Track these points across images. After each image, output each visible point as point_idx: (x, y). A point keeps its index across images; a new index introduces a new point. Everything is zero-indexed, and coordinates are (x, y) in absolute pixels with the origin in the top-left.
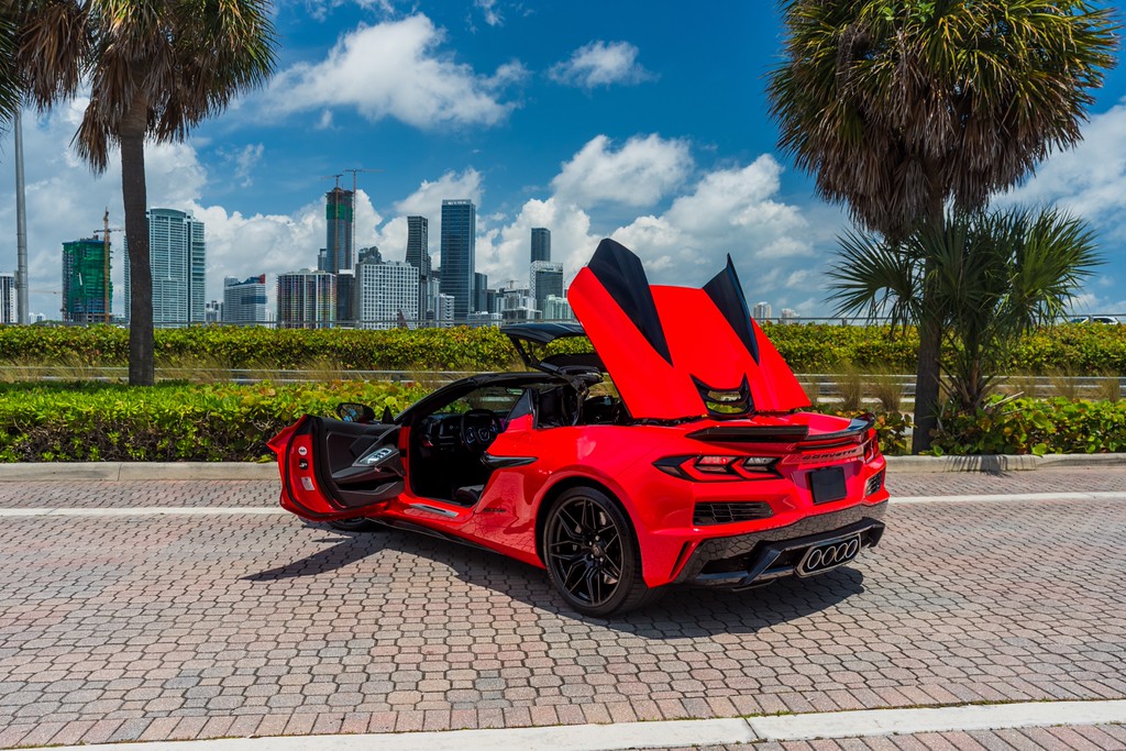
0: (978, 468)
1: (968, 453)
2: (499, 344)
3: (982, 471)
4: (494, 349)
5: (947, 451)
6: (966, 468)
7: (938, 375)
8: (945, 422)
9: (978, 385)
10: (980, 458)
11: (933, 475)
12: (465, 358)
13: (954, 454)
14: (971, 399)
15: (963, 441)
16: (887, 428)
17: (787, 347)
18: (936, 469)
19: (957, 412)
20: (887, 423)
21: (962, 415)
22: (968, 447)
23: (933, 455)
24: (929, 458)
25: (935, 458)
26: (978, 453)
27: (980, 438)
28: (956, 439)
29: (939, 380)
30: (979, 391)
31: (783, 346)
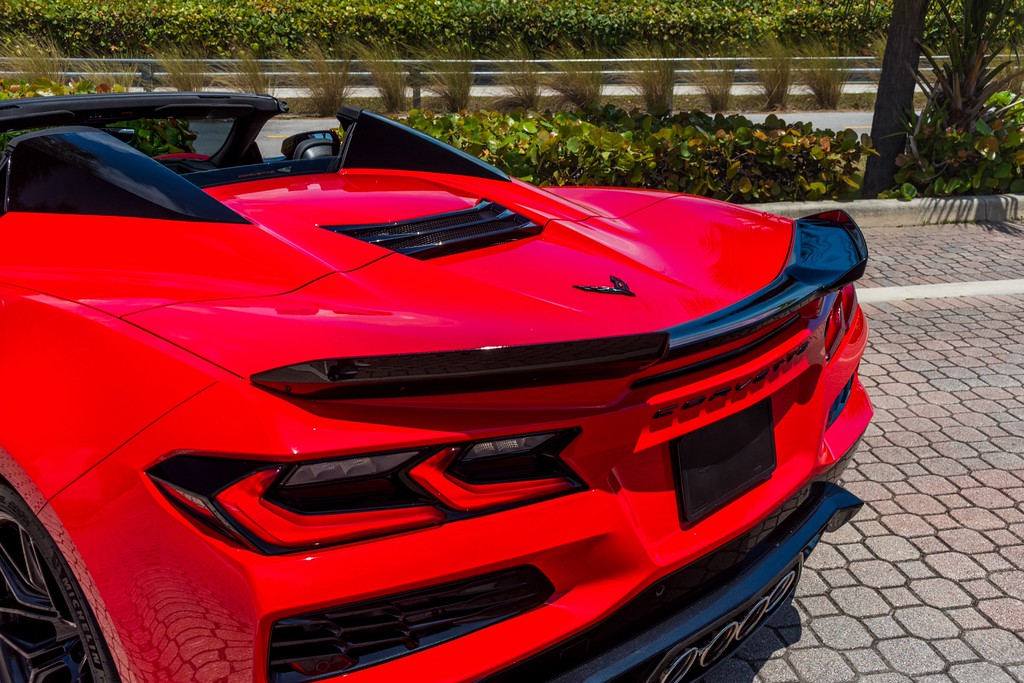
0: (971, 217)
1: (955, 194)
2: (317, 17)
3: (977, 222)
4: (311, 24)
5: (923, 190)
6: (952, 217)
7: (915, 65)
8: (920, 143)
9: (978, 80)
10: (976, 201)
11: (900, 232)
12: (273, 36)
13: (933, 195)
14: (964, 104)
15: (949, 174)
16: (833, 157)
17: (694, 18)
18: (905, 220)
19: (943, 128)
20: (834, 148)
21: (951, 133)
22: (956, 184)
23: (901, 197)
24: (893, 203)
25: (903, 204)
26: (970, 193)
27: (975, 171)
28: (937, 170)
29: (918, 73)
30: (979, 90)
31: (689, 16)
